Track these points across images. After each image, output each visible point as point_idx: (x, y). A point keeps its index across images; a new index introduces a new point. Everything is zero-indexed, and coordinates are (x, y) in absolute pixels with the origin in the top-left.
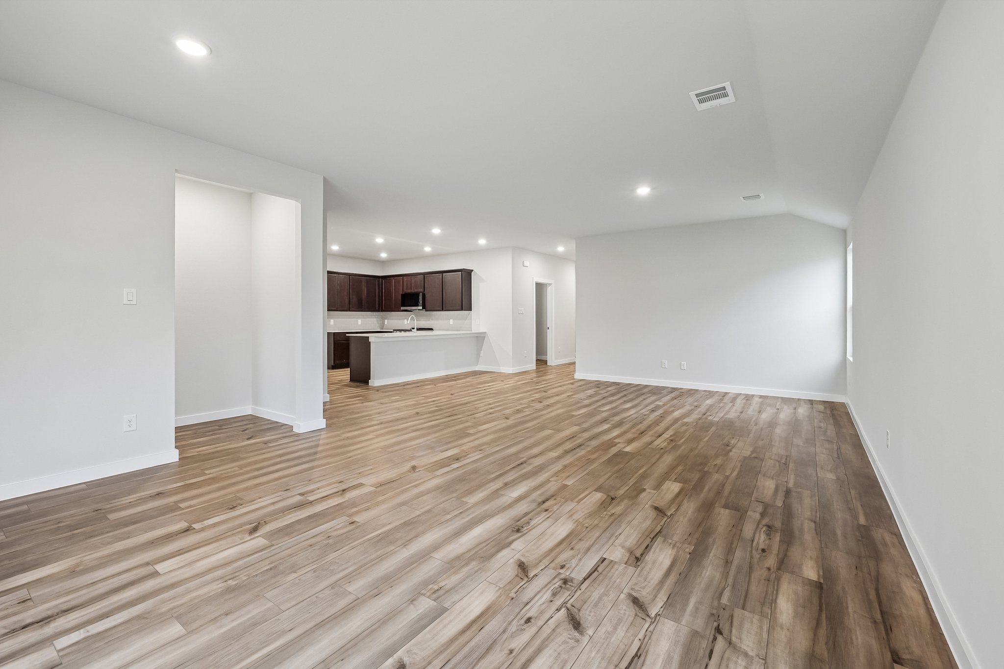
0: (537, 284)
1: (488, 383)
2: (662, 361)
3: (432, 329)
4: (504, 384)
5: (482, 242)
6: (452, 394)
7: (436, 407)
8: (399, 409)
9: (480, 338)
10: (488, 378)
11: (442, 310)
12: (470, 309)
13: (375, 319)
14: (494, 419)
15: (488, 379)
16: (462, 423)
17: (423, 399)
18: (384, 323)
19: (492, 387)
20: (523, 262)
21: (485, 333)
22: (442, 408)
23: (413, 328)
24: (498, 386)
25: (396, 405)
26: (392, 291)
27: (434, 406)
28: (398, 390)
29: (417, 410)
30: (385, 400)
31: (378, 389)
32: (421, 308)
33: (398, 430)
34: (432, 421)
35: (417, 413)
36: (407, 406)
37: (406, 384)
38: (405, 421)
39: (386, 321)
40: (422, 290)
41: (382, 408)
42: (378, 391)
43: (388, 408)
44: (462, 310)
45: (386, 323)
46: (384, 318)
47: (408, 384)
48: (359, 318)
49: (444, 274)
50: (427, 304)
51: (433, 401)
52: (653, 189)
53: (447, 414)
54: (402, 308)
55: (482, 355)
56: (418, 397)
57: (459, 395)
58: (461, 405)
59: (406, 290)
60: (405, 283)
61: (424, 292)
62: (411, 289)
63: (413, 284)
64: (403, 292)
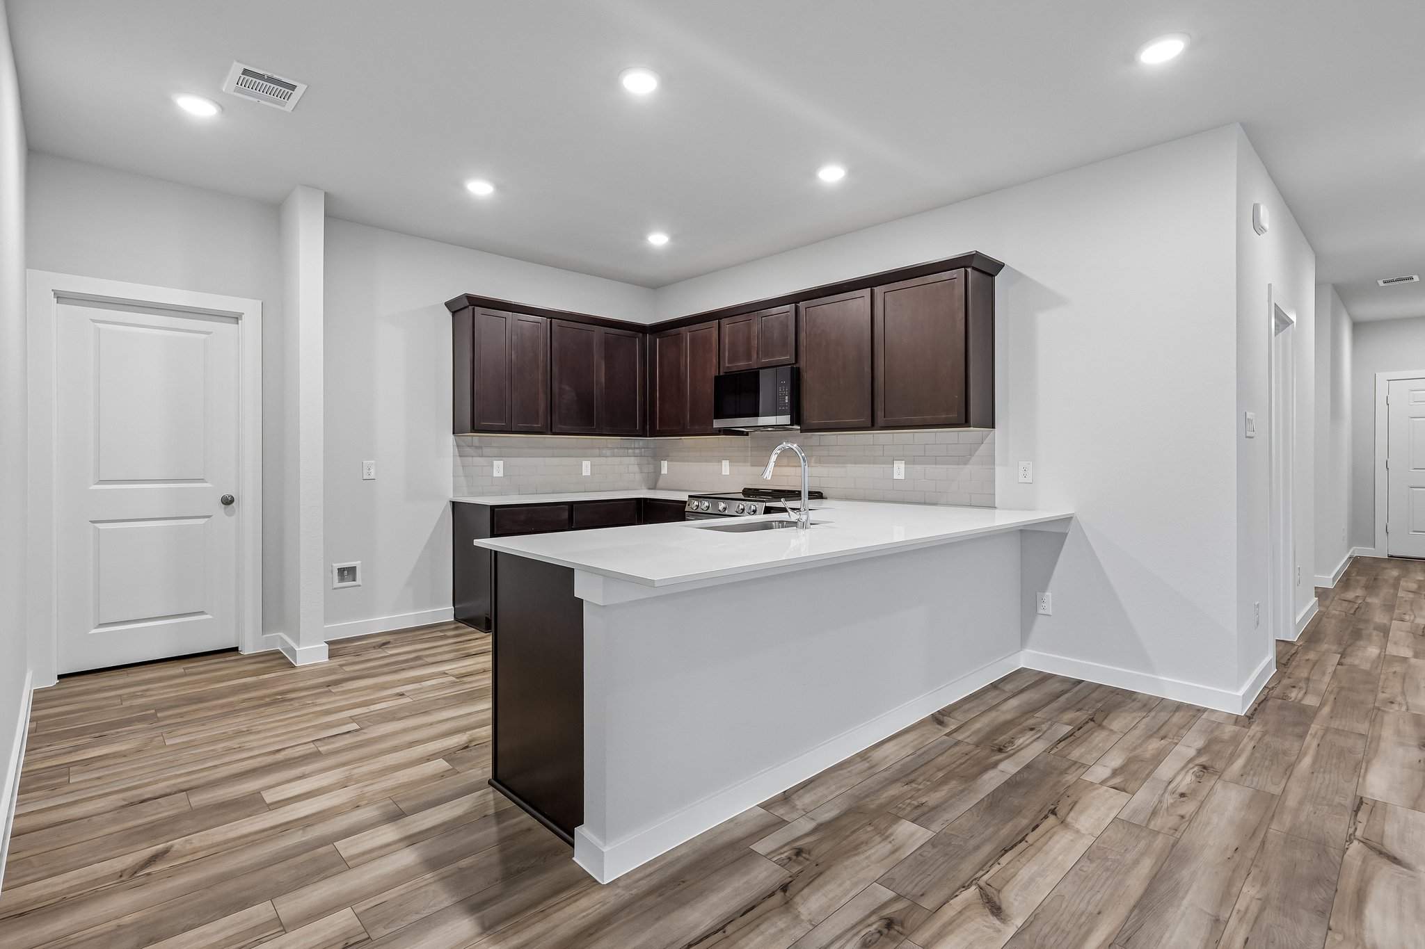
12: (991, 423)
13: (633, 459)
18: (658, 471)
20: (1256, 210)
21: (1068, 519)
26: (682, 368)
32: (784, 420)
39: (665, 465)
40: (788, 356)
44: (966, 423)
45: (664, 471)
46: (657, 457)
48: (585, 456)
49: (879, 290)
50: (808, 406)
54: (717, 424)
59: (729, 362)
60: (727, 341)
61: (797, 365)
62: (749, 357)
63: (754, 343)
64: (721, 369)
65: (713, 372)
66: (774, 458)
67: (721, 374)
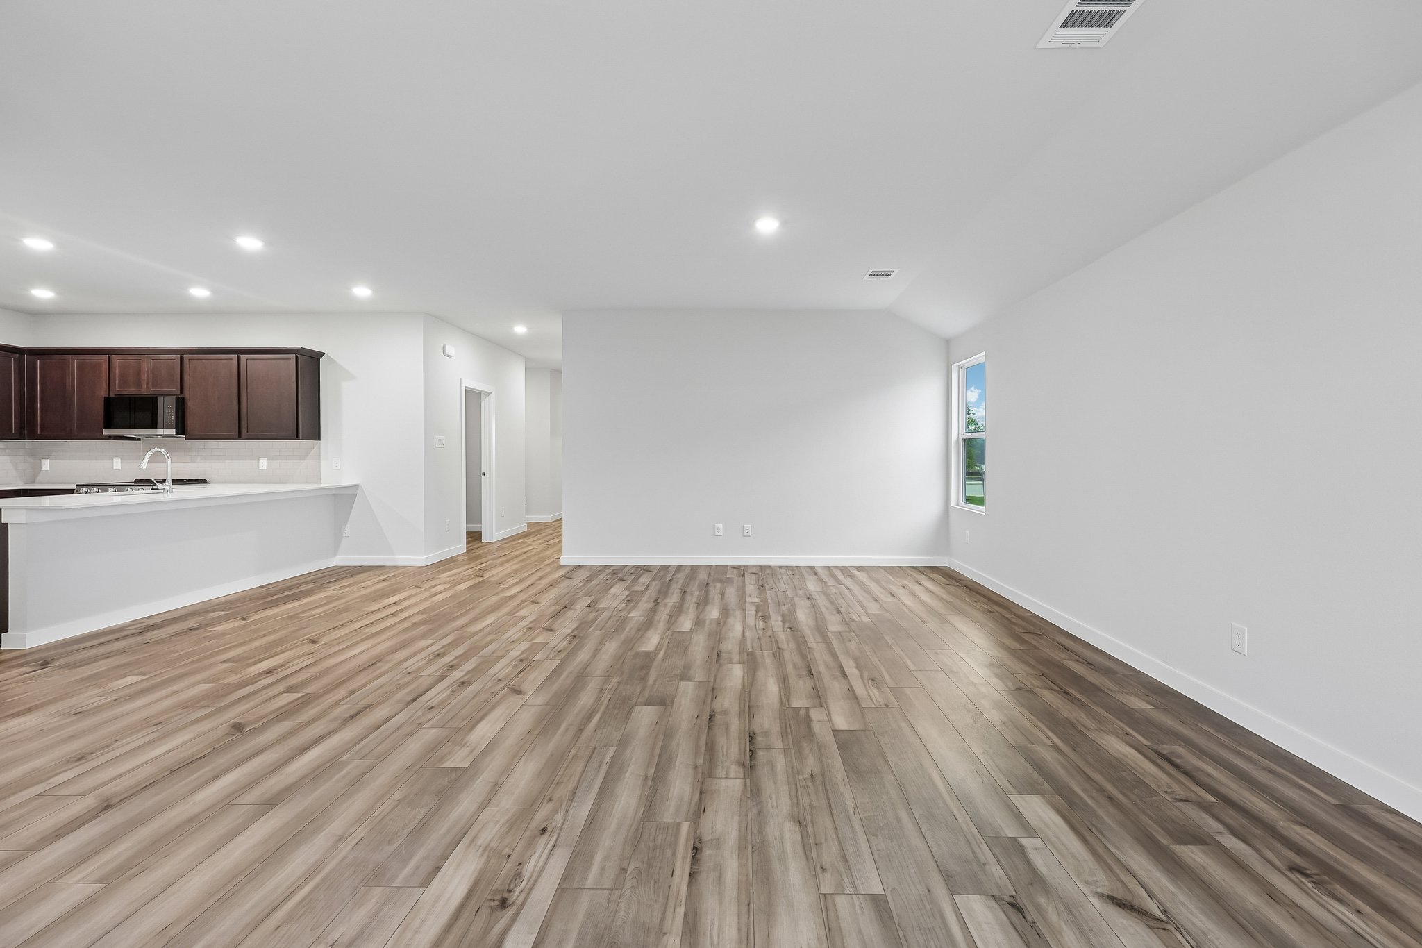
0: (468, 391)
1: (388, 595)
2: (714, 526)
3: (204, 481)
4: (426, 594)
5: (362, 292)
6: (313, 641)
7: (290, 689)
8: (159, 725)
9: (343, 498)
10: (377, 583)
11: (240, 436)
12: (315, 435)
14: (486, 702)
15: (378, 586)
16: (409, 735)
17: (231, 671)
18: (38, 468)
19: (406, 604)
20: (444, 347)
21: (356, 487)
22: (309, 690)
23: (163, 481)
24: (415, 602)
25: (142, 707)
26: (68, 387)
27: (281, 687)
28: (123, 651)
29: (232, 715)
30: (89, 698)
31: (44, 659)
32: (172, 431)
33: (195, 823)
34: (305, 749)
35: (238, 727)
36: (186, 706)
37: (145, 627)
38: (206, 770)
39: (47, 463)
40: (175, 389)
41: (85, 732)
42: (45, 664)
43: (112, 728)
44: (297, 437)
45: (46, 467)
46: (37, 456)
47: (152, 627)
49: (244, 357)
50: (191, 423)
51: (269, 672)
52: (784, 223)
53: (342, 711)
54: (106, 432)
55: (348, 530)
56: (211, 666)
57: (339, 641)
58: (362, 669)
59: (120, 387)
60: (117, 371)
61: (182, 396)
62: (139, 385)
63: (144, 377)
64: (111, 392)
65: (103, 393)
66: (148, 457)
67: (112, 395)
